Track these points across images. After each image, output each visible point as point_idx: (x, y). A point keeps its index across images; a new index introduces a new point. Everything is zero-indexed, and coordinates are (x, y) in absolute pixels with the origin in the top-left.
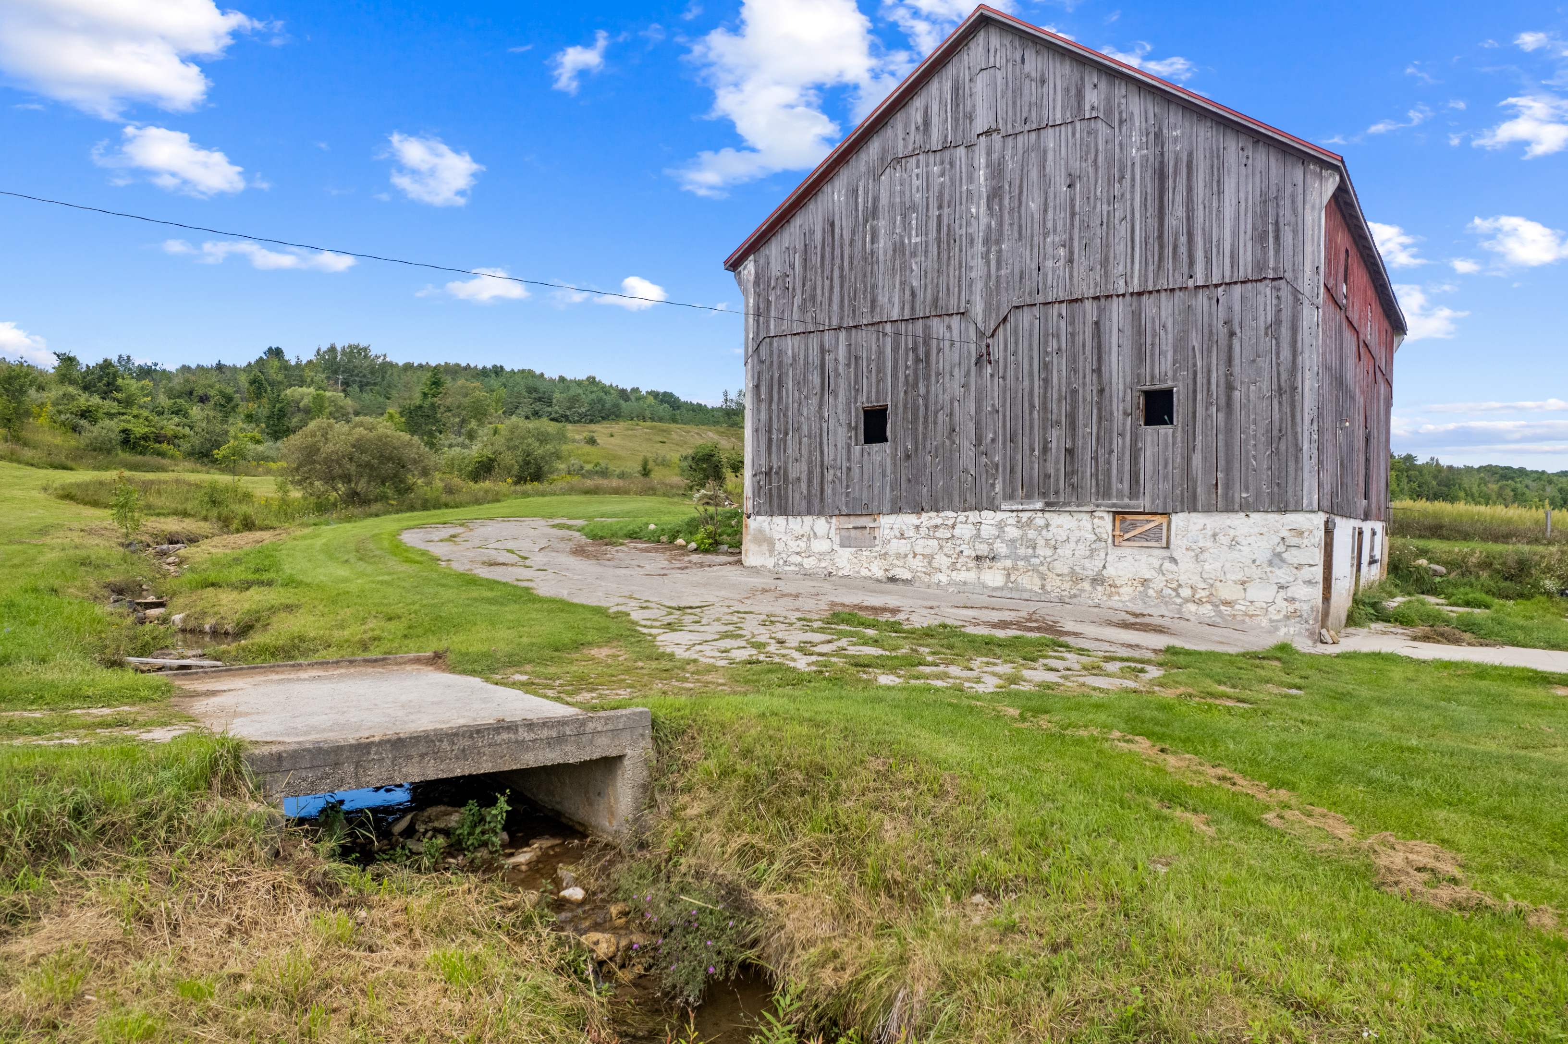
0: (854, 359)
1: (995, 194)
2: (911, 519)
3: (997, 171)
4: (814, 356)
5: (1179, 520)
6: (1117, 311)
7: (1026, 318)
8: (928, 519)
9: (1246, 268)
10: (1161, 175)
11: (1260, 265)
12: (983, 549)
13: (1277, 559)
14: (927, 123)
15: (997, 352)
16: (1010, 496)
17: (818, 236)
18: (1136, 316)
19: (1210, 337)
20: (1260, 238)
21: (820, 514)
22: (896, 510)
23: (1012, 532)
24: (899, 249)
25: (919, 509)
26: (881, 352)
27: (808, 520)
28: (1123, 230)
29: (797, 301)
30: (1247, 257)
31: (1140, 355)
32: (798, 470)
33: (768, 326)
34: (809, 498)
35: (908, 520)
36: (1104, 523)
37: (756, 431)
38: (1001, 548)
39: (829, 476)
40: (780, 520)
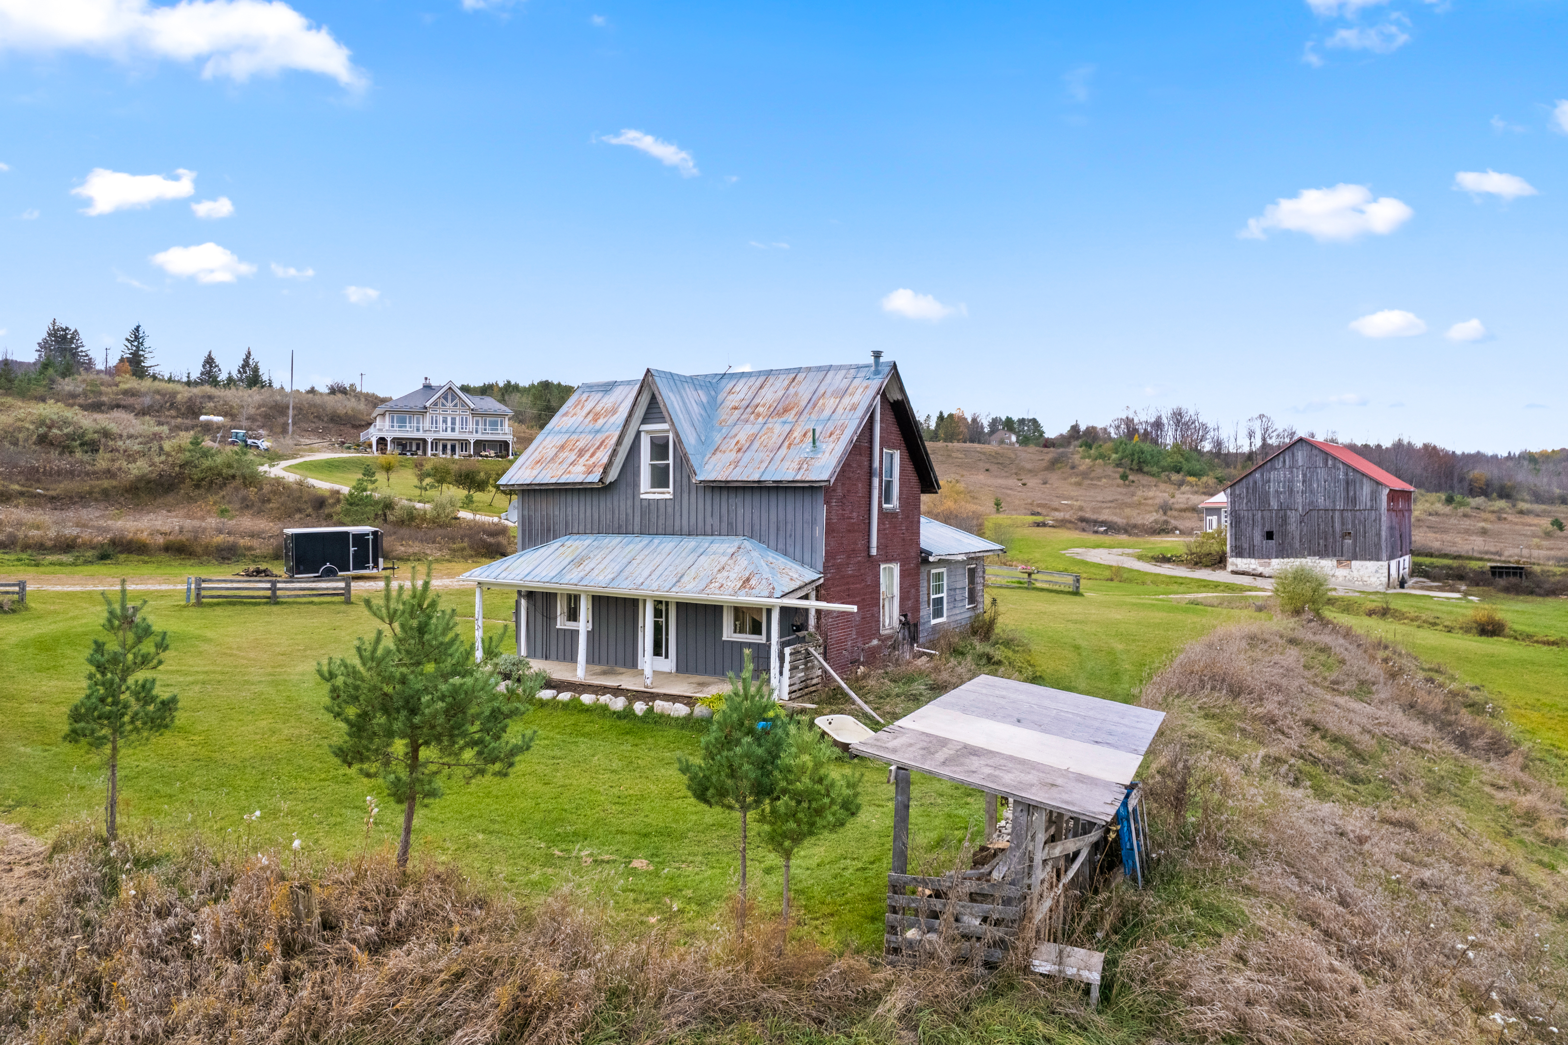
0: (1263, 518)
1: (1304, 481)
2: (1281, 560)
3: (1304, 475)
4: (1250, 516)
5: (1353, 562)
6: (1337, 514)
7: (1313, 513)
8: (1286, 560)
9: (1368, 507)
10: (1347, 484)
11: (1372, 506)
13: (1377, 571)
14: (1284, 461)
15: (1306, 520)
16: (1309, 555)
17: (1251, 484)
18: (1342, 515)
19: (1360, 521)
20: (1371, 500)
21: (1254, 557)
22: (1277, 557)
23: (1310, 563)
24: (1277, 491)
25: (1283, 557)
26: (1271, 517)
27: (1248, 560)
28: (1338, 495)
29: (1244, 501)
30: (1369, 504)
31: (1343, 524)
32: (1246, 546)
33: (1236, 506)
34: (1249, 553)
35: (1279, 560)
36: (1335, 563)
37: (1231, 535)
39: (1256, 548)
40: (1240, 560)
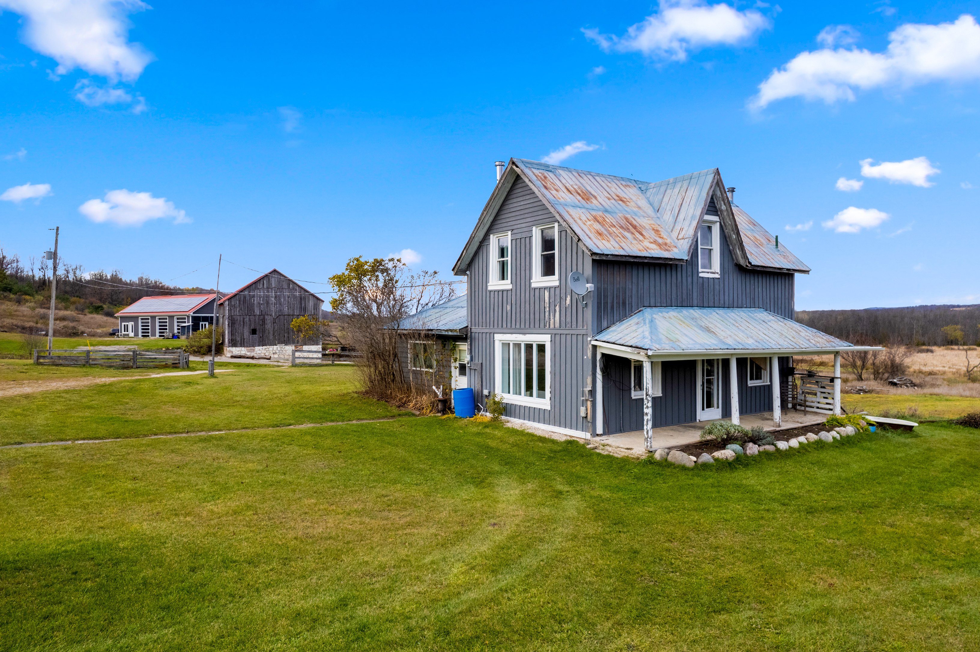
0: (250, 320)
1: (275, 297)
2: (262, 347)
3: (276, 293)
4: (242, 319)
5: (304, 346)
7: (281, 317)
8: (264, 347)
10: (301, 299)
12: (274, 352)
14: (263, 285)
15: (277, 322)
16: (279, 343)
17: (242, 298)
20: (314, 309)
21: (244, 346)
22: (259, 346)
23: (279, 349)
24: (259, 303)
25: (263, 346)
26: (255, 319)
27: (240, 348)
28: (296, 305)
29: (238, 309)
30: (313, 312)
32: (238, 339)
33: (231, 313)
34: (241, 344)
35: (261, 348)
36: (293, 347)
37: (228, 332)
38: (277, 352)
39: (245, 341)
40: (234, 348)
